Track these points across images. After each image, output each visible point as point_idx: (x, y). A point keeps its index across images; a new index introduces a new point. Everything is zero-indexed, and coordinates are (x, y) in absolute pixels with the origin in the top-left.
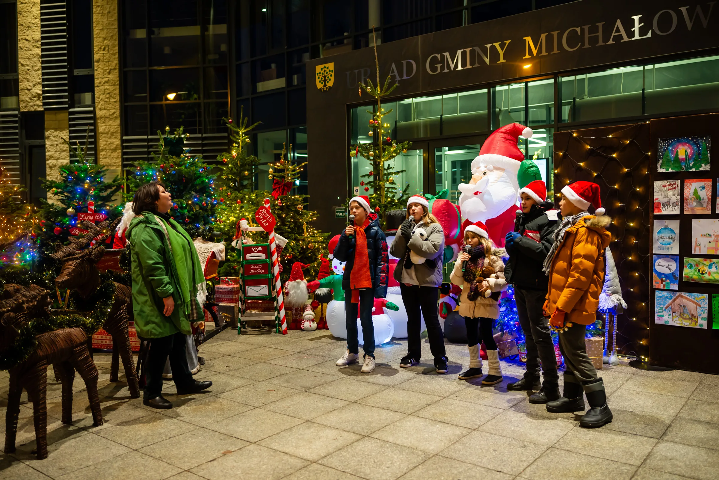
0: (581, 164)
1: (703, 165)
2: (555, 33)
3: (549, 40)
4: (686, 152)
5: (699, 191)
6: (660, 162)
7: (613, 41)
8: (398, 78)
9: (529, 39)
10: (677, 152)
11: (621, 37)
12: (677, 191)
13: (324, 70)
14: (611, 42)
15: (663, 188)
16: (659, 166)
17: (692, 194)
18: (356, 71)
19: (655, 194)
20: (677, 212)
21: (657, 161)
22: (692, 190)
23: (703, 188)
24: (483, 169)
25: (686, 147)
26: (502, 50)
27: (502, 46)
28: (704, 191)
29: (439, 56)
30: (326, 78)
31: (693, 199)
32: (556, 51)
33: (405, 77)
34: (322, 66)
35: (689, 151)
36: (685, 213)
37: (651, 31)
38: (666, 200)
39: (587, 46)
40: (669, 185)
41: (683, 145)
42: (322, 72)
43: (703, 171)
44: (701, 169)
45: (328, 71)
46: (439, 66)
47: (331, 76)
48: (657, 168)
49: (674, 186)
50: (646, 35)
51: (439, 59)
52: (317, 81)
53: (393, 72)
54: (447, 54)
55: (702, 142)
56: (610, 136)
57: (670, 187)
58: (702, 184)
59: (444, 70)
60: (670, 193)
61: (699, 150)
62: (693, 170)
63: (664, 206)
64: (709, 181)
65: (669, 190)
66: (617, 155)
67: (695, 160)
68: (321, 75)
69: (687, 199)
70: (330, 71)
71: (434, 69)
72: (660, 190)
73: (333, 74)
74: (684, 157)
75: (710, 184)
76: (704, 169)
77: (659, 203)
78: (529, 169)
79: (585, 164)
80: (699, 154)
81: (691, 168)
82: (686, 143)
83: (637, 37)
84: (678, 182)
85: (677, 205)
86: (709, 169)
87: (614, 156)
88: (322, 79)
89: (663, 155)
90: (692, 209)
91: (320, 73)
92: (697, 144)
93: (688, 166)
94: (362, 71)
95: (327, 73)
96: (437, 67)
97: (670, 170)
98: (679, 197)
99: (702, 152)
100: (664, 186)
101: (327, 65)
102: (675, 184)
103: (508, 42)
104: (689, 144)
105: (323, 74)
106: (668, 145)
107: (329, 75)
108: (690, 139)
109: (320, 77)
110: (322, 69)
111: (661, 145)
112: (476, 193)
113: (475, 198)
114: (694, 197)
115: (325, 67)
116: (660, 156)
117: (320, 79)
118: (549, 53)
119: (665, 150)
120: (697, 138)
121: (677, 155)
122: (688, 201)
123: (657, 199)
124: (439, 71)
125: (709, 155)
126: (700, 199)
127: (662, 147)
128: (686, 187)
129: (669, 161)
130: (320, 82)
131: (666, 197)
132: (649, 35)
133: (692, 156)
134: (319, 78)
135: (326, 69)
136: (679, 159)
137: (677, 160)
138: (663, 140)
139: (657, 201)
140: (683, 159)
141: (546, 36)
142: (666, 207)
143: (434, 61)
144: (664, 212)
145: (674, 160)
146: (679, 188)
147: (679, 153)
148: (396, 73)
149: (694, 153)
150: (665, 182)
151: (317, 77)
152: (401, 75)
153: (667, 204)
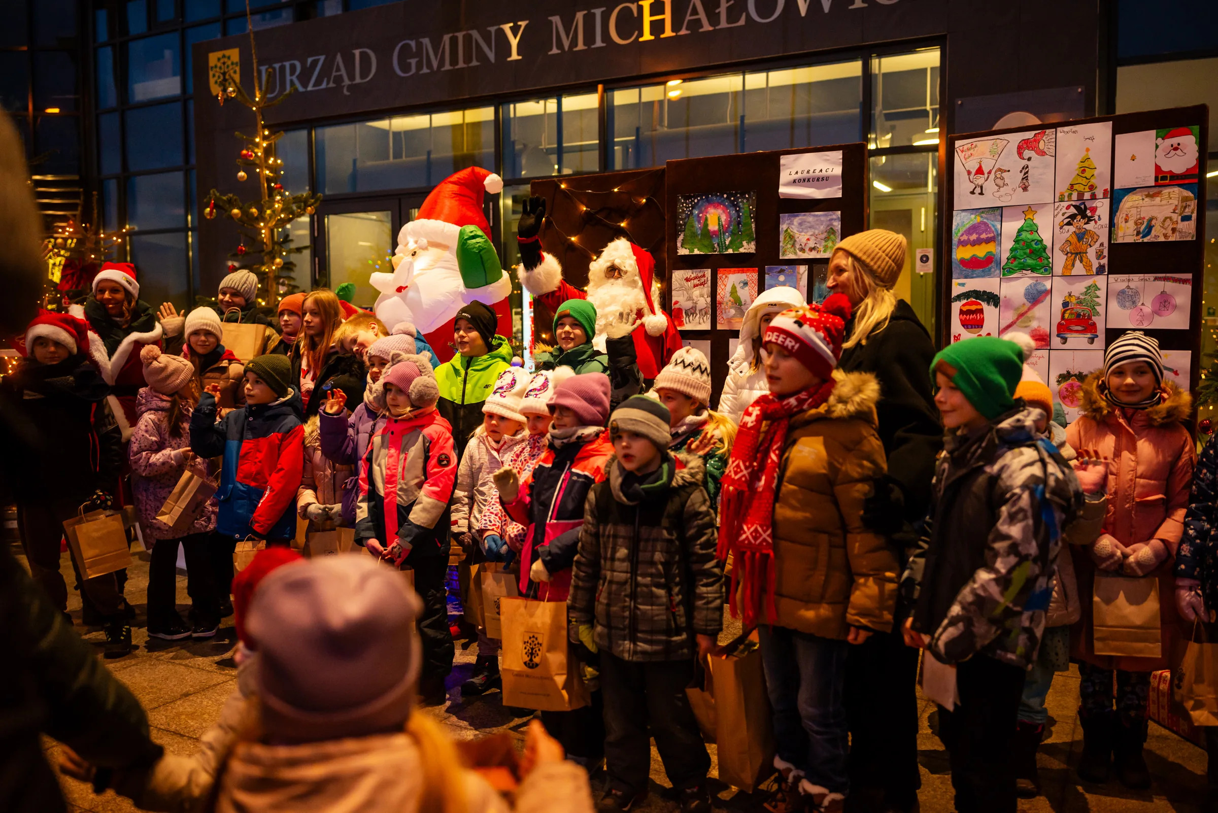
0: (573, 239)
1: (744, 243)
2: (598, 12)
3: (589, 21)
4: (719, 219)
5: (738, 289)
6: (681, 237)
7: (687, 29)
8: (347, 82)
9: (556, 20)
10: (706, 219)
11: (698, 22)
12: (707, 289)
13: (222, 61)
14: (683, 32)
15: (686, 284)
16: (679, 244)
17: (728, 295)
18: (277, 66)
19: (673, 293)
20: (706, 326)
21: (677, 236)
22: (729, 288)
23: (746, 284)
24: (412, 246)
25: (720, 211)
26: (515, 37)
27: (515, 30)
28: (747, 288)
29: (413, 43)
30: (227, 77)
31: (730, 303)
32: (599, 43)
33: (358, 80)
34: (219, 54)
35: (724, 218)
36: (719, 327)
37: (744, 15)
38: (689, 304)
39: (647, 36)
40: (695, 278)
41: (715, 207)
42: (219, 64)
43: (744, 254)
44: (742, 250)
45: (229, 63)
46: (413, 61)
47: (235, 72)
48: (676, 248)
49: (703, 280)
50: (738, 21)
51: (414, 50)
52: (212, 81)
53: (338, 70)
54: (426, 41)
55: (742, 202)
56: (616, 190)
57: (696, 282)
58: (743, 276)
59: (422, 68)
60: (696, 292)
61: (739, 216)
62: (730, 251)
63: (687, 314)
64: (754, 271)
65: (695, 286)
66: (628, 224)
67: (732, 234)
68: (218, 70)
69: (720, 303)
70: (232, 64)
71: (405, 67)
72: (682, 287)
73: (238, 69)
74: (716, 228)
75: (755, 276)
76: (746, 251)
77: (680, 310)
78: (469, 242)
79: (579, 239)
80: (739, 223)
81: (727, 249)
82: (719, 204)
83: (723, 24)
84: (708, 273)
85: (706, 313)
86: (753, 251)
87: (623, 225)
88: (219, 77)
89: (685, 224)
90: (729, 321)
91: (216, 66)
92: (735, 206)
93: (722, 246)
94: (287, 64)
95: (228, 67)
96: (410, 64)
97: (696, 252)
98: (709, 299)
99: (743, 220)
100: (687, 280)
101: (227, 53)
102: (704, 276)
103: (523, 24)
104: (724, 205)
105: (220, 68)
106: (693, 207)
107: (232, 72)
108: (725, 196)
109: (217, 74)
110: (219, 59)
111: (683, 206)
112: (399, 290)
113: (396, 299)
114: (731, 299)
115: (224, 56)
116: (681, 225)
117: (216, 78)
118: (589, 47)
119: (688, 216)
120: (735, 196)
121: (706, 225)
122: (723, 306)
123: (676, 303)
124: (413, 70)
125: (753, 225)
126: (740, 305)
127: (683, 211)
128: (719, 283)
129: (694, 235)
130: (216, 82)
131: (690, 299)
132: (742, 22)
133: (729, 227)
134: (214, 76)
135: (226, 60)
136: (709, 231)
137: (707, 235)
138: (686, 198)
139: (677, 306)
140: (715, 232)
141: (585, 16)
142: (691, 318)
143: (405, 52)
144: (688, 327)
145: (702, 234)
146: (709, 282)
147: (709, 222)
148: (343, 72)
149: (730, 221)
150: (689, 273)
151: (211, 73)
152: (352, 77)
153: (692, 312)
